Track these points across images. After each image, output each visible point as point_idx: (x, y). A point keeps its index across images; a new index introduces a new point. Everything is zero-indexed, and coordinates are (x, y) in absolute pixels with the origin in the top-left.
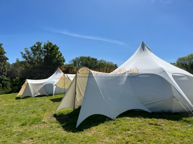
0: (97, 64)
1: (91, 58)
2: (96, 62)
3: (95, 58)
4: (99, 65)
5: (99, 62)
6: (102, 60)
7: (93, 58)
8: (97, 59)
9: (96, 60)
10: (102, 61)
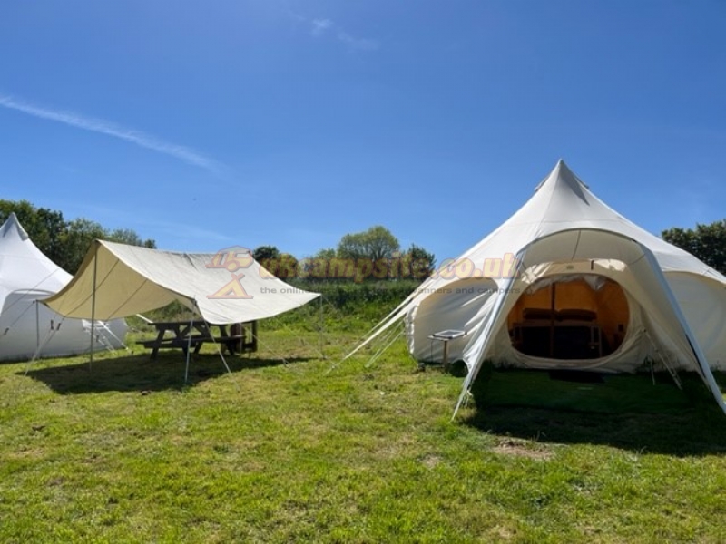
0: (62, 237)
1: (36, 211)
2: (58, 228)
3: (52, 211)
4: (66, 242)
5: (69, 228)
6: (84, 221)
7: (45, 208)
8: (61, 215)
9: (57, 221)
10: (85, 226)
